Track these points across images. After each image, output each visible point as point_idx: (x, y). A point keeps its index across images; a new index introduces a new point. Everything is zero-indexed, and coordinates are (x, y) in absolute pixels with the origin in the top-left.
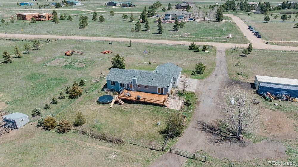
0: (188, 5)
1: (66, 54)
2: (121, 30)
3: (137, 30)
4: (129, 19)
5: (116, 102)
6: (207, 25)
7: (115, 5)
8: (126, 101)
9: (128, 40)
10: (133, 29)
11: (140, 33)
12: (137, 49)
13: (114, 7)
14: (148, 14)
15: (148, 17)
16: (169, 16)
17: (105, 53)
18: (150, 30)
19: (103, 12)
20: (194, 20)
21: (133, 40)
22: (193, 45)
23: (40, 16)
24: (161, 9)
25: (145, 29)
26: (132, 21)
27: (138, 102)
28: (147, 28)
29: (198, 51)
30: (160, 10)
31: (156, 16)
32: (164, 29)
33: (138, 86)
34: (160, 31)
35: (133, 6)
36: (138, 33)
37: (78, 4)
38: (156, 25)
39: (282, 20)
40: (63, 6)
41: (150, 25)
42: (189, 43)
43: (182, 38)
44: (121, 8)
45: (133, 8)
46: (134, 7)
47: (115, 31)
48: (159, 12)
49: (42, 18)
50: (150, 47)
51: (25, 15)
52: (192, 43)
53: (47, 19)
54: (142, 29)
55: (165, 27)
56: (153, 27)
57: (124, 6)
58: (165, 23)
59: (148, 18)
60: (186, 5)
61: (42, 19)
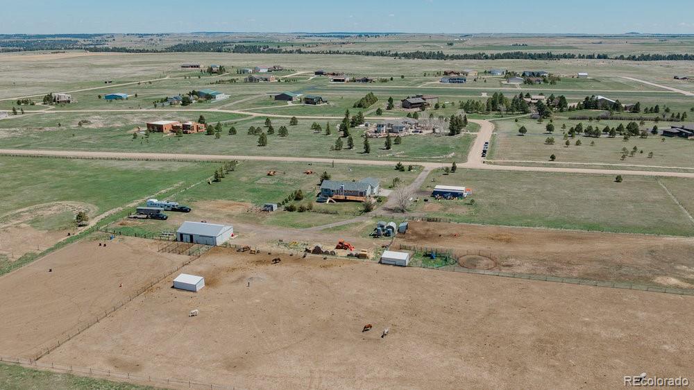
0: (423, 101)
1: (269, 175)
2: (316, 148)
3: (338, 148)
4: (324, 131)
5: (330, 201)
6: (434, 139)
7: (290, 99)
8: (337, 200)
9: (331, 161)
10: (332, 147)
11: (342, 152)
12: (340, 170)
13: (289, 102)
14: (352, 123)
15: (352, 127)
16: (383, 126)
17: (308, 173)
18: (354, 148)
19: (275, 116)
20: (420, 132)
21: (336, 161)
22: (399, 165)
23: (186, 127)
24: (373, 108)
25: (348, 147)
26: (329, 134)
27: (345, 200)
28: (351, 145)
29: (403, 171)
30: (372, 111)
31: (364, 125)
32: (372, 147)
33: (345, 191)
34: (367, 150)
35: (324, 102)
36: (340, 152)
37: (219, 97)
38: (363, 140)
39: (548, 132)
40: (194, 102)
41: (354, 141)
42: (395, 163)
43: (393, 158)
44: (303, 106)
45: (324, 106)
46: (326, 104)
47: (308, 150)
48: (370, 115)
49: (189, 129)
50: (354, 167)
51: (162, 126)
52: (398, 162)
53: (195, 131)
54: (343, 147)
55: (375, 143)
56: (359, 144)
57: (307, 103)
58: (377, 137)
59: (352, 129)
60: (420, 100)
61: (189, 131)
